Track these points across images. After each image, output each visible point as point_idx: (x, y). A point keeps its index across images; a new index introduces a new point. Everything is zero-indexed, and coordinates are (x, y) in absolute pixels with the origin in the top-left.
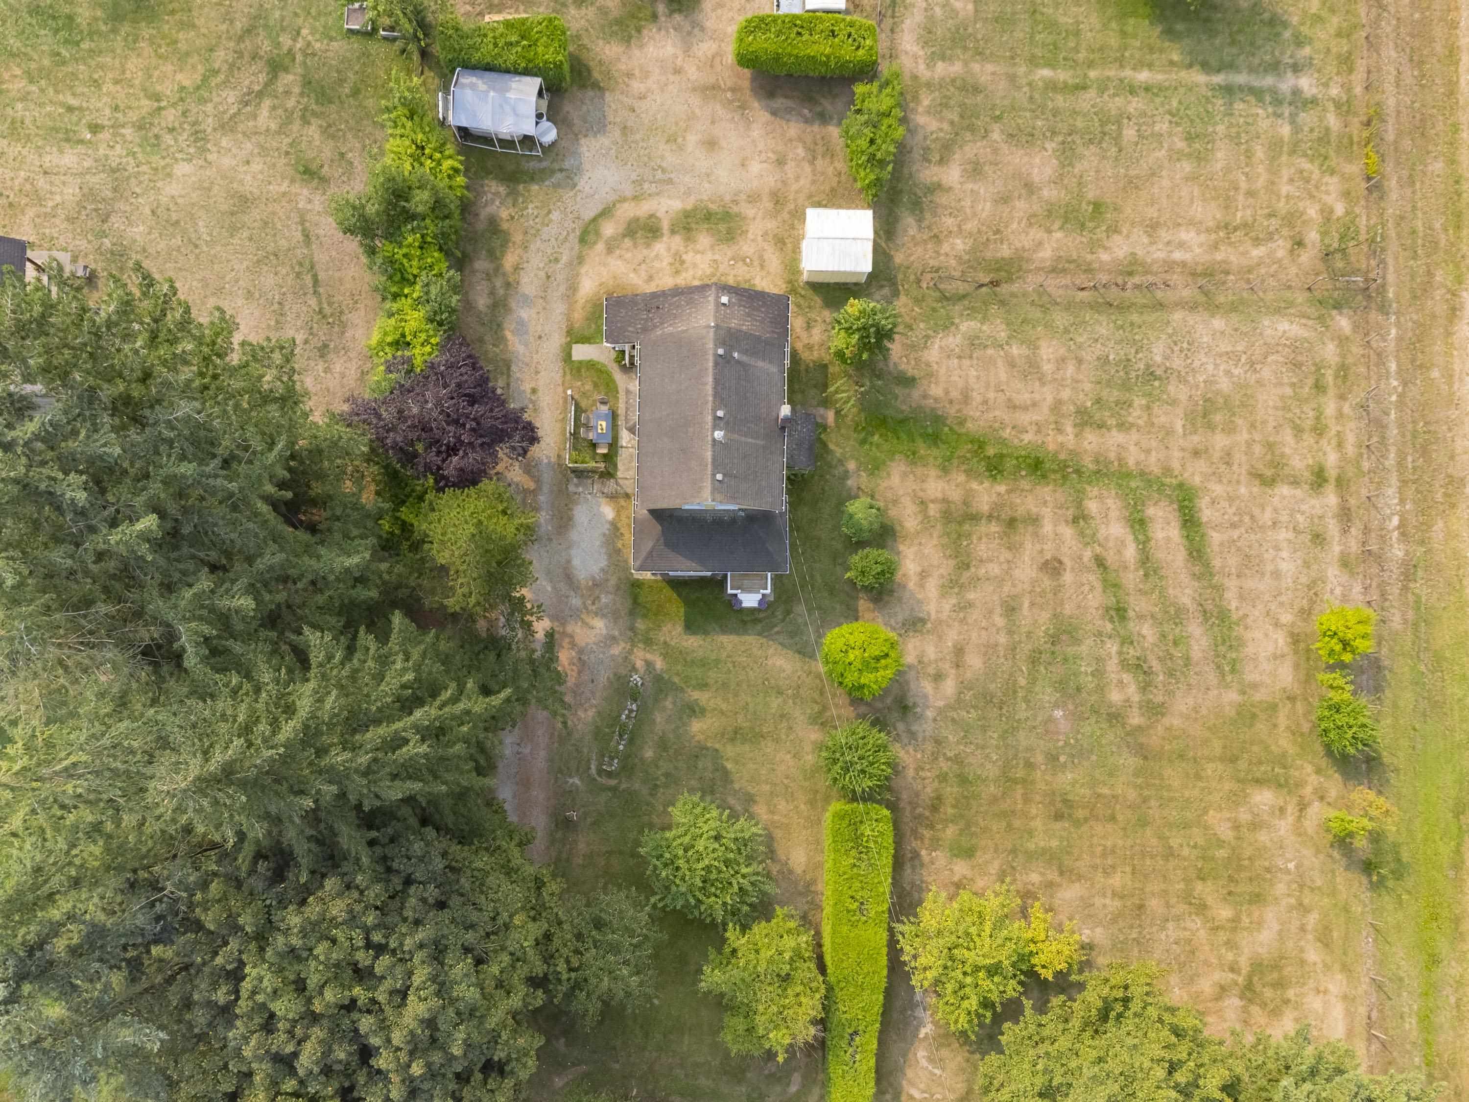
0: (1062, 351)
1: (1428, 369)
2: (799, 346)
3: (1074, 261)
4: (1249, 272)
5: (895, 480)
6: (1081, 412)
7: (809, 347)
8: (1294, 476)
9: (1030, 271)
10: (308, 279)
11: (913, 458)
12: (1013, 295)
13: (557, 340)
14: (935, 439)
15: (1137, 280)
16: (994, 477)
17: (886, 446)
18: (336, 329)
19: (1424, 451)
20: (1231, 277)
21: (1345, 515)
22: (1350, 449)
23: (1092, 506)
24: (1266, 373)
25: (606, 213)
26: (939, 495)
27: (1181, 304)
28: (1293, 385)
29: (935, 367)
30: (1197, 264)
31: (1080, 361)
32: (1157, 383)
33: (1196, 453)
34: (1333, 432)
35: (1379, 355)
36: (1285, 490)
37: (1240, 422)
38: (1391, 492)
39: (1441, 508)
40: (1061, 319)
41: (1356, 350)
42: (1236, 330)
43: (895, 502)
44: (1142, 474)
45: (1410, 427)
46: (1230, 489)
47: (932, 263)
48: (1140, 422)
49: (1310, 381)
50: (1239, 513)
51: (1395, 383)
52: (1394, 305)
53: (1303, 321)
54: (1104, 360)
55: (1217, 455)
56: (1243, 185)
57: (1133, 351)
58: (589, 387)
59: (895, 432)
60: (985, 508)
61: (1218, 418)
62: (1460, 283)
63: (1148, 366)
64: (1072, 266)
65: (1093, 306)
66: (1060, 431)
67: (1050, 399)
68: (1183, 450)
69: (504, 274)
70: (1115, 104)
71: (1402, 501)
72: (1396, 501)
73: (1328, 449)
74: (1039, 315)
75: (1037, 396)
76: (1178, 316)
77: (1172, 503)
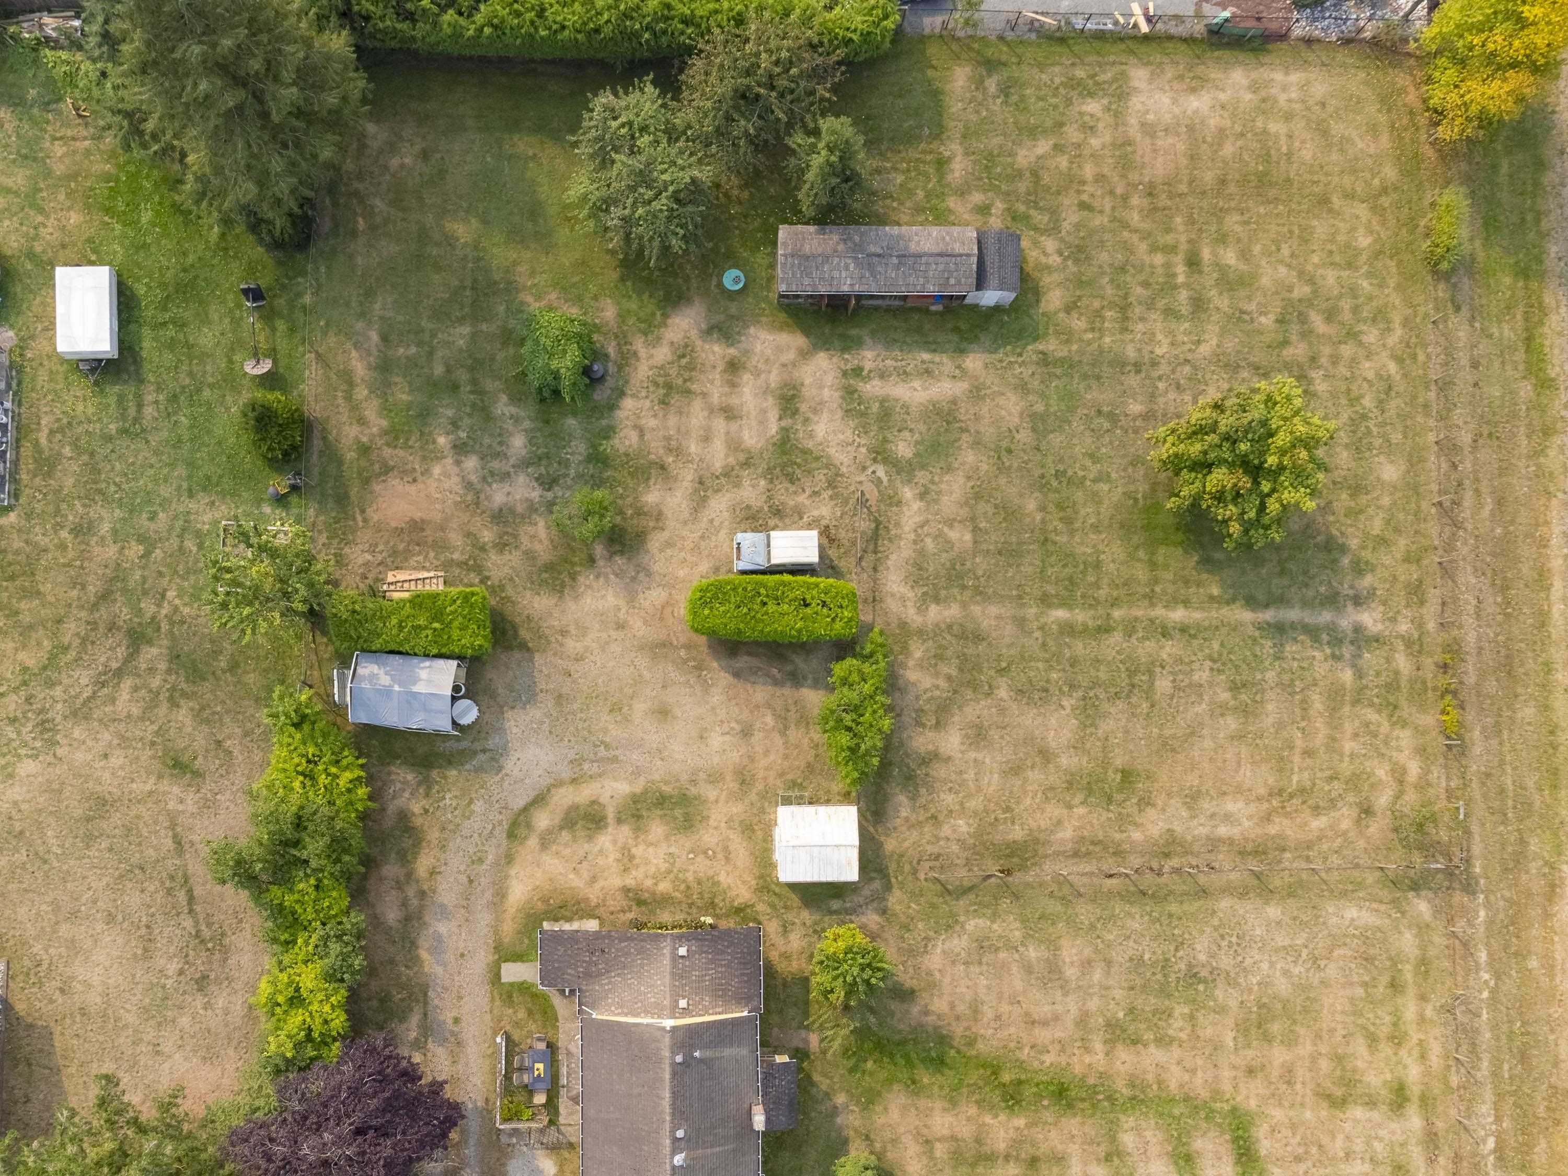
0: (1088, 952)
1: (1524, 958)
2: (774, 956)
3: (1100, 842)
4: (1309, 848)
5: (894, 1115)
6: (1112, 1025)
7: (786, 956)
8: (1369, 1095)
9: (1046, 856)
10: (182, 896)
11: (914, 1087)
12: (1028, 885)
13: (482, 959)
14: (939, 1063)
15: (1175, 862)
16: (1011, 1108)
17: (882, 1075)
18: (217, 956)
19: (1524, 1058)
20: (1288, 855)
21: (1431, 1139)
22: (1435, 1060)
23: (1128, 1140)
24: (1332, 971)
25: (539, 800)
26: (946, 1132)
27: (1228, 890)
28: (1365, 984)
29: (937, 974)
30: (1246, 840)
31: (1109, 963)
32: (1201, 987)
33: (1251, 1072)
34: (1415, 1041)
35: (1465, 945)
36: (1359, 1112)
37: (1301, 1031)
38: (1485, 1109)
39: (1544, 1124)
40: (1084, 912)
41: (1439, 940)
42: (1295, 919)
43: (895, 1141)
44: (1187, 1099)
45: (1505, 1028)
46: (1292, 1113)
47: (930, 849)
48: (1183, 1035)
49: (1385, 979)
50: (1304, 1143)
51: (1486, 976)
52: (1482, 881)
53: (1375, 905)
54: (1137, 962)
55: (1275, 1073)
56: (1299, 743)
57: (1172, 948)
58: (522, 1014)
59: (891, 1056)
60: (1002, 1146)
61: (1275, 1028)
62: (1560, 854)
63: (1190, 966)
64: (1097, 849)
65: (1123, 896)
66: (1087, 1050)
67: (1074, 1010)
68: (1234, 1067)
69: (417, 881)
70: (1146, 649)
71: (1498, 1119)
72: (1491, 1119)
73: (1409, 1061)
74: (1059, 908)
75: (1059, 1008)
76: (1225, 903)
77: (1223, 1133)
